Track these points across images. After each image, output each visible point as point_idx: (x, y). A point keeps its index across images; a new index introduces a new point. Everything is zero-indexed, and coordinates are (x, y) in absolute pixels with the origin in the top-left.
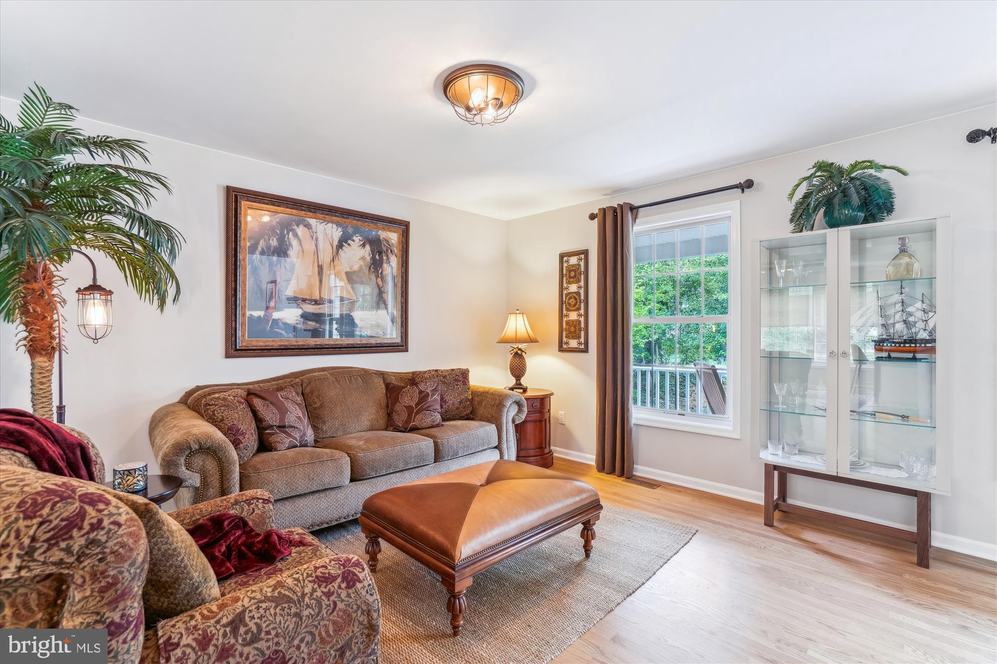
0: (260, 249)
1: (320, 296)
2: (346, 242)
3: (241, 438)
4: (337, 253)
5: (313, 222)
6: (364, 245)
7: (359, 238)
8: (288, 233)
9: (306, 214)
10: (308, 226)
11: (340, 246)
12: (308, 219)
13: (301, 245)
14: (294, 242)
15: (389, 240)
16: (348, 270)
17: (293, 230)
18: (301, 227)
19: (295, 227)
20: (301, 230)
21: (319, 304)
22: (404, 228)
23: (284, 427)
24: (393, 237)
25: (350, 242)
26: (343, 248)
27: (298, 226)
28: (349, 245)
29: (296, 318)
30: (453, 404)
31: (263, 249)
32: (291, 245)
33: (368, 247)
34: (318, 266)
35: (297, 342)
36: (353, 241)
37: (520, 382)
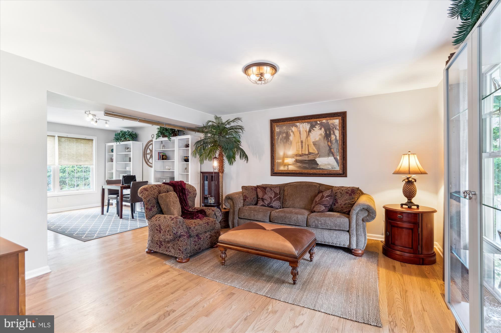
0: (280, 138)
1: (302, 153)
2: (312, 129)
3: (246, 199)
4: (309, 134)
5: (298, 124)
6: (321, 129)
7: (318, 126)
8: (289, 130)
9: (295, 122)
10: (296, 126)
11: (310, 131)
12: (296, 124)
13: (294, 134)
14: (292, 134)
15: (334, 123)
16: (314, 141)
17: (291, 129)
18: (294, 127)
19: (291, 128)
20: (294, 129)
21: (301, 156)
22: (343, 115)
23: (263, 199)
25: (314, 129)
26: (311, 132)
27: (292, 127)
28: (314, 130)
30: (341, 205)
31: (281, 138)
32: (290, 135)
33: (323, 129)
34: (301, 141)
36: (316, 128)
37: (411, 201)
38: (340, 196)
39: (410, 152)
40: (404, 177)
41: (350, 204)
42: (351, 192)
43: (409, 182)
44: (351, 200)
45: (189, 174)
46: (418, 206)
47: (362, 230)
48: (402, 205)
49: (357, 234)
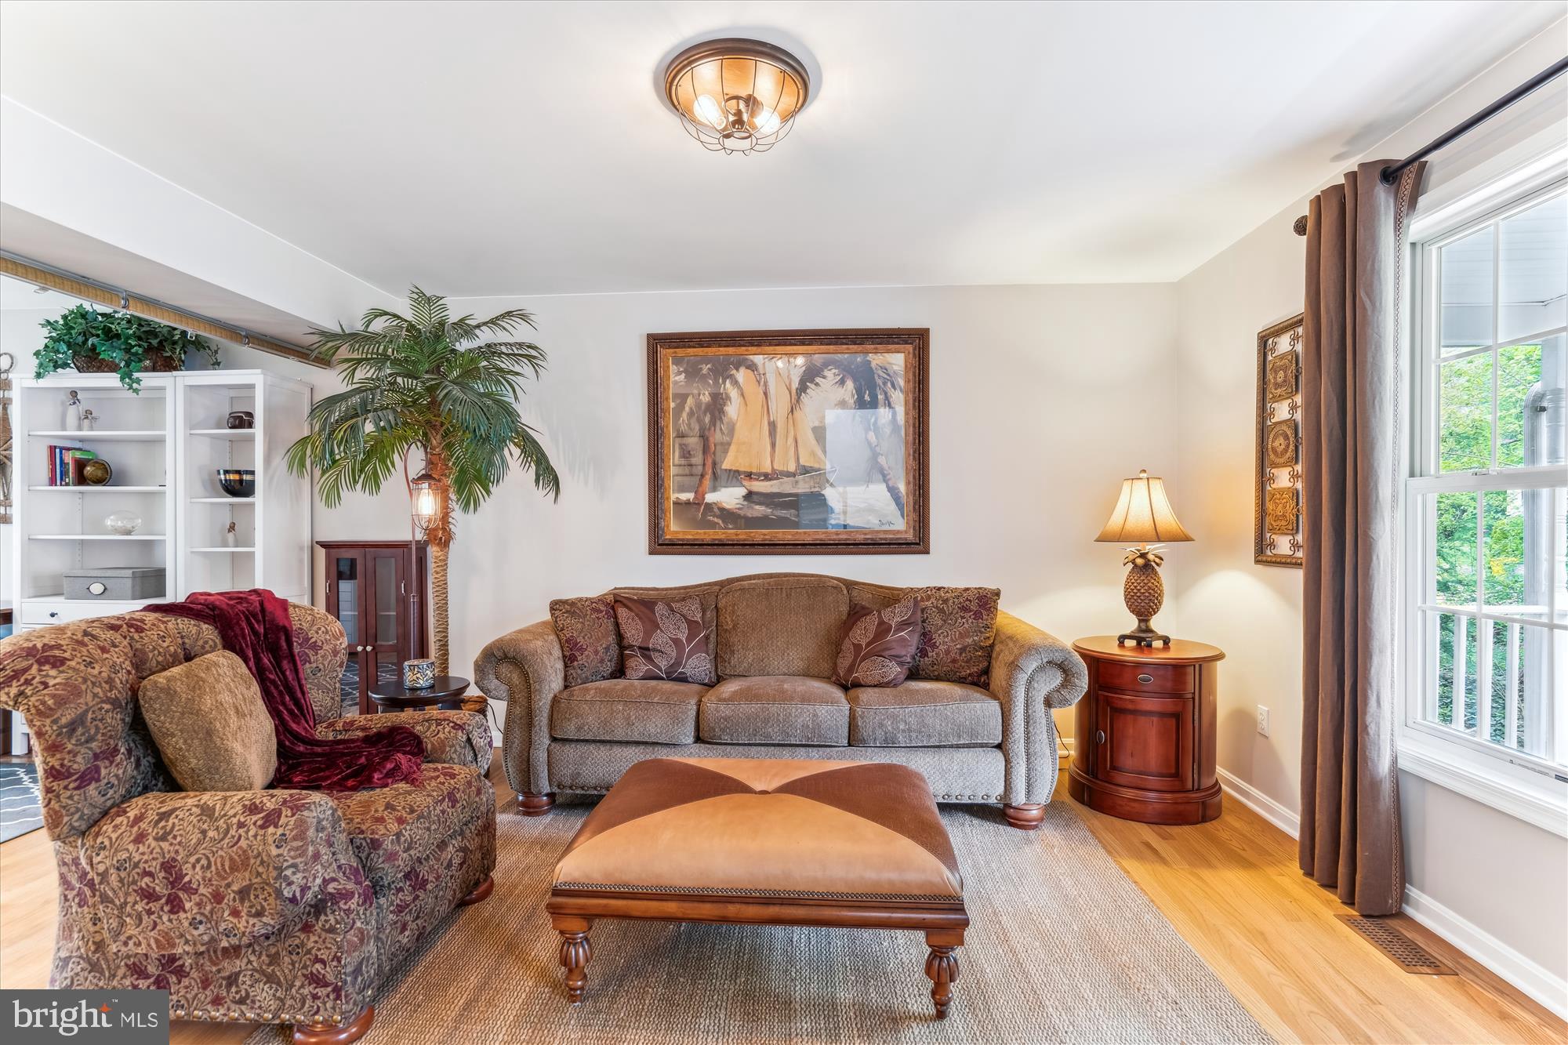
0: (687, 409)
1: (773, 468)
2: (812, 381)
3: (577, 654)
4: (798, 400)
5: (758, 359)
6: (842, 382)
7: (834, 371)
8: (724, 382)
9: (747, 350)
10: (752, 367)
11: (802, 389)
12: (751, 357)
13: (742, 394)
14: (734, 393)
15: (887, 366)
16: (817, 424)
17: (731, 377)
18: (742, 370)
19: (734, 372)
20: (741, 375)
21: (770, 480)
22: (916, 341)
23: (648, 649)
24: (896, 361)
25: (818, 380)
26: (808, 391)
27: (737, 370)
28: (817, 384)
29: (737, 501)
30: (946, 653)
31: (691, 409)
32: (728, 398)
33: (850, 385)
34: (769, 423)
35: (737, 535)
36: (824, 377)
37: (1147, 627)
38: (940, 623)
39: (1144, 471)
40: (1132, 548)
41: (982, 648)
42: (980, 606)
43: (1145, 568)
44: (981, 632)
45: (253, 553)
46: (1166, 641)
47: (1045, 736)
48: (1122, 639)
49: (1028, 754)
